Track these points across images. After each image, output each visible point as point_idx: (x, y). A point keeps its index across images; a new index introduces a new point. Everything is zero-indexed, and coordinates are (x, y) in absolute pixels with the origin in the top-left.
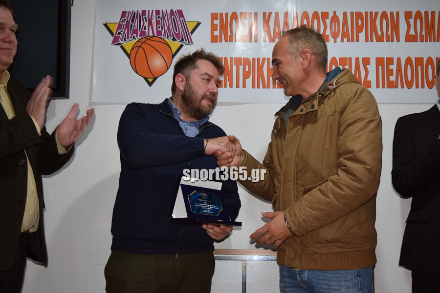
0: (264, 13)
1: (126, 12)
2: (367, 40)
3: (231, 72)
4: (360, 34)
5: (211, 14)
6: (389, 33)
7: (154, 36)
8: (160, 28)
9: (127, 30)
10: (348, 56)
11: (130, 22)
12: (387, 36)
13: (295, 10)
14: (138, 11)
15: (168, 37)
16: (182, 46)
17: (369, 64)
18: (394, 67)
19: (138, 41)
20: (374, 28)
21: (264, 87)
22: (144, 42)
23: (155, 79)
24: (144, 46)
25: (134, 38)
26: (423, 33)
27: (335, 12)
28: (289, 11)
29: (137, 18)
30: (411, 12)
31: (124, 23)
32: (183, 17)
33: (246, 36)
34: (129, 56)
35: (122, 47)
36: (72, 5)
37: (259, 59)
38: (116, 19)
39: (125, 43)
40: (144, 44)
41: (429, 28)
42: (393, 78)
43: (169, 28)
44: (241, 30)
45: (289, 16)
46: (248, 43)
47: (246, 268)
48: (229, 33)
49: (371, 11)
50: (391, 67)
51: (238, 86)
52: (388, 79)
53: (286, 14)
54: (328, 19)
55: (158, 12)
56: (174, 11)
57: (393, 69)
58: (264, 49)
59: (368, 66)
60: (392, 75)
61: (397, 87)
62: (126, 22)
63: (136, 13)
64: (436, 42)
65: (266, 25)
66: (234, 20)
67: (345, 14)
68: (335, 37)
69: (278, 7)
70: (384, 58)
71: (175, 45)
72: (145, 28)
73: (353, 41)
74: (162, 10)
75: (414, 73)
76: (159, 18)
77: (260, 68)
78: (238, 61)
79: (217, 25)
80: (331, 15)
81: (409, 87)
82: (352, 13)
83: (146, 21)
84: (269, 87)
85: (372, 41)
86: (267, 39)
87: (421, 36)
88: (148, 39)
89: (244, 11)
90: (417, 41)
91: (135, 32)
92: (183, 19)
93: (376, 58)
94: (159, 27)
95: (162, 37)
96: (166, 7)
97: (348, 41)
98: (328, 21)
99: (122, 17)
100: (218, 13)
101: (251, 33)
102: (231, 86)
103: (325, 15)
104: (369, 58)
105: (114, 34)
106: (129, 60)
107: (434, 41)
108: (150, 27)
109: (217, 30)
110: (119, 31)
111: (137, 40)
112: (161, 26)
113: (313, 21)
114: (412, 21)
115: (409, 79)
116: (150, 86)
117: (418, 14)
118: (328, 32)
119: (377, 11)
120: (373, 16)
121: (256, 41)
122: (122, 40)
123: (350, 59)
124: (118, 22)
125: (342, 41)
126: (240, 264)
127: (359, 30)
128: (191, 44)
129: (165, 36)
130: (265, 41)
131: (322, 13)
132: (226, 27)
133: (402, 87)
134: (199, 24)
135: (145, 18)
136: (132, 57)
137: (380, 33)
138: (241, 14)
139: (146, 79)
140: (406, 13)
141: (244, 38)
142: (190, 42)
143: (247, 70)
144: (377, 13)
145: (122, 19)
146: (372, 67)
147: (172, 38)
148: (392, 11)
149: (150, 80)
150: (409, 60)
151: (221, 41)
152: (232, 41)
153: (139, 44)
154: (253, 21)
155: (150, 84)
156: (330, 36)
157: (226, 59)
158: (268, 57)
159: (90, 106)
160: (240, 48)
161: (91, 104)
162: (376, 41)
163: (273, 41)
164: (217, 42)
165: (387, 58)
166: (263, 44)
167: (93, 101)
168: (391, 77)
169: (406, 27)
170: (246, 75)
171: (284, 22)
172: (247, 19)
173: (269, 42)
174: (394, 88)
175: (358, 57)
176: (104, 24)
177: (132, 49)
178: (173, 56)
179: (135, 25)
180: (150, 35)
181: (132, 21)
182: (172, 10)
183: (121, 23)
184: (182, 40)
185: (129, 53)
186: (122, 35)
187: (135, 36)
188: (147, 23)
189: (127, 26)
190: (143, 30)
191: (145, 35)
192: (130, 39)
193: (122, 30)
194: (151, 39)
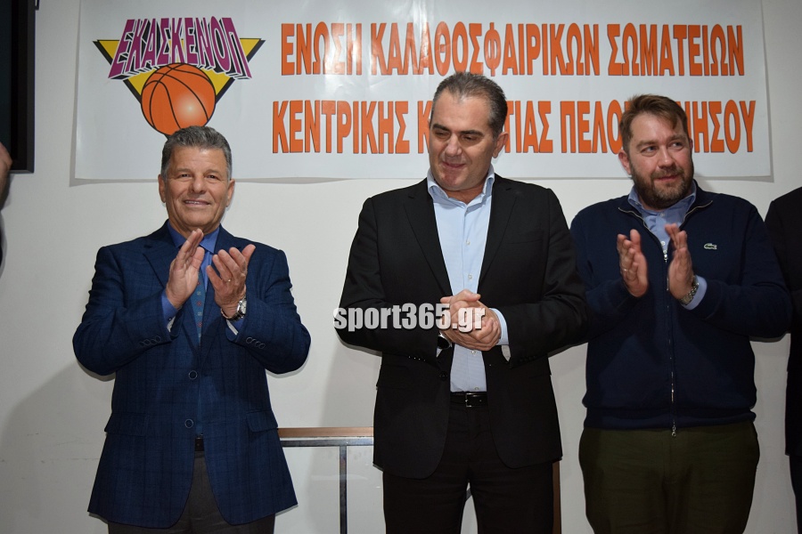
0: (372, 25)
1: (133, 21)
2: (545, 73)
3: (317, 125)
4: (534, 61)
5: (283, 24)
6: (583, 60)
7: (183, 63)
8: (194, 49)
9: (135, 52)
10: (514, 99)
11: (141, 39)
12: (579, 65)
13: (425, 21)
14: (154, 20)
15: (208, 65)
16: (231, 81)
17: (550, 113)
18: (590, 117)
19: (155, 72)
20: (557, 52)
21: (373, 151)
22: (166, 74)
24: (166, 80)
25: (148, 66)
26: (638, 61)
27: (492, 25)
28: (415, 22)
29: (153, 31)
30: (618, 26)
31: (129, 40)
32: (233, 30)
33: (342, 64)
34: (139, 98)
35: (127, 83)
36: (37, 8)
37: (364, 104)
38: (117, 33)
39: (132, 76)
40: (165, 76)
41: (648, 52)
42: (588, 136)
43: (208, 49)
44: (333, 54)
45: (415, 31)
46: (346, 76)
47: (345, 459)
48: (313, 60)
49: (552, 23)
50: (585, 117)
51: (329, 150)
52: (581, 137)
53: (410, 27)
54: (480, 35)
55: (189, 22)
56: (218, 20)
57: (588, 122)
58: (372, 87)
59: (547, 115)
60: (588, 131)
61: (595, 151)
62: (133, 38)
63: (151, 22)
64: (658, 76)
65: (375, 46)
66: (321, 37)
67: (509, 27)
68: (492, 68)
69: (395, 14)
70: (573, 102)
71: (219, 79)
72: (167, 50)
73: (522, 73)
74: (197, 19)
76: (191, 31)
77: (367, 119)
78: (329, 107)
79: (292, 44)
80: (485, 29)
82: (520, 26)
84: (381, 152)
85: (554, 73)
86: (379, 69)
87: (635, 66)
88: (172, 69)
89: (339, 21)
90: (628, 75)
91: (150, 56)
92: (233, 33)
93: (561, 103)
94: (192, 48)
95: (198, 65)
96: (203, 13)
97: (515, 73)
98: (481, 40)
99: (126, 30)
100: (293, 25)
101: (350, 59)
102: (317, 150)
103: (476, 29)
104: (549, 102)
105: (114, 59)
106: (139, 104)
107: (655, 74)
108: (177, 47)
109: (292, 54)
110: (121, 54)
111: (151, 71)
112: (195, 46)
113: (455, 39)
114: (619, 40)
115: (616, 137)
117: (630, 28)
118: (481, 58)
119: (562, 23)
120: (555, 32)
121: (359, 73)
122: (127, 70)
123: (518, 103)
124: (120, 39)
125: (505, 73)
126: (336, 451)
127: (533, 54)
128: (247, 76)
129: (203, 63)
130: (374, 73)
131: (471, 25)
132: (308, 48)
133: (604, 151)
134: (261, 43)
135: (168, 31)
136: (146, 99)
137: (566, 60)
138: (333, 25)
140: (609, 26)
141: (338, 67)
142: (246, 74)
143: (344, 122)
144: (561, 27)
145: (127, 33)
146: (554, 117)
147: (215, 67)
148: (587, 23)
150: (614, 106)
151: (299, 72)
152: (319, 73)
153: (157, 77)
154: (354, 39)
156: (485, 65)
157: (308, 103)
158: (381, 100)
159: (71, 185)
160: (332, 85)
161: (74, 182)
162: (562, 74)
163: (387, 72)
164: (293, 74)
165: (578, 102)
166: (370, 77)
167: (77, 176)
168: (585, 134)
169: (610, 50)
170: (343, 132)
171: (407, 40)
172: (343, 35)
173: (382, 74)
174: (590, 152)
175: (530, 100)
176: (95, 42)
177: (145, 86)
178: (218, 97)
179: (151, 43)
180: (176, 61)
181: (145, 37)
182: (213, 19)
183: (125, 40)
184: (233, 70)
185: (140, 93)
186: (127, 61)
187: (151, 63)
188: (171, 39)
189: (136, 46)
190: (164, 53)
191: (167, 62)
192: (140, 68)
193: (126, 52)
194: (178, 68)
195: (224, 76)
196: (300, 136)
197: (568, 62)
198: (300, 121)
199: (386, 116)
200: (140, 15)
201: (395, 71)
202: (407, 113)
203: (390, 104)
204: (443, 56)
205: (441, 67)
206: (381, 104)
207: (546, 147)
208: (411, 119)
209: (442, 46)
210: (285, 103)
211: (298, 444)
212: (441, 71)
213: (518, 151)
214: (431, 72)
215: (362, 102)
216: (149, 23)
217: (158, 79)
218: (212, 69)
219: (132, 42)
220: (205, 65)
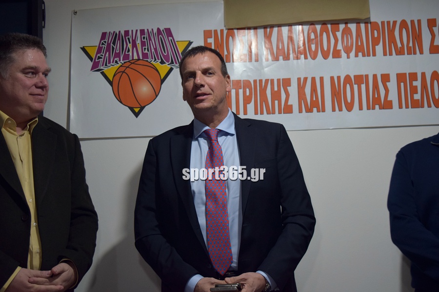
0: (264, 28)
1: (106, 33)
2: (385, 54)
3: (230, 97)
4: (376, 47)
5: (204, 31)
6: (411, 45)
7: (139, 59)
8: (146, 50)
9: (108, 53)
10: (364, 74)
11: (112, 44)
12: (409, 48)
14: (120, 32)
15: (155, 60)
16: (171, 69)
17: (389, 81)
18: (418, 83)
19: (121, 66)
20: (392, 40)
21: (268, 113)
22: (128, 67)
23: (142, 108)
24: (128, 71)
25: (116, 62)
27: (346, 24)
29: (119, 39)
30: (434, 20)
31: (104, 46)
32: (172, 36)
33: (245, 55)
34: (111, 83)
35: (103, 74)
36: (44, 27)
37: (261, 81)
38: (95, 41)
39: (106, 69)
40: (128, 68)
42: (417, 97)
43: (156, 49)
44: (239, 48)
45: (294, 31)
46: (248, 64)
48: (226, 53)
49: (388, 20)
50: (415, 83)
51: (238, 113)
52: (412, 97)
53: (290, 28)
55: (142, 32)
56: (162, 30)
57: (416, 87)
58: (266, 69)
59: (388, 83)
60: (417, 93)
61: (422, 106)
62: (106, 44)
63: (118, 33)
65: (267, 42)
66: (231, 37)
67: (358, 25)
68: (348, 51)
71: (163, 69)
72: (129, 51)
73: (369, 55)
74: (148, 30)
76: (144, 38)
77: (263, 91)
78: (237, 84)
79: (211, 43)
80: (342, 27)
81: (438, 106)
82: (366, 24)
84: (274, 113)
85: (391, 54)
86: (270, 58)
88: (132, 63)
91: (117, 55)
92: (171, 38)
93: (397, 74)
94: (145, 49)
95: (149, 60)
96: (152, 25)
97: (364, 55)
98: (339, 34)
100: (211, 31)
101: (251, 52)
103: (335, 27)
104: (389, 75)
105: (94, 58)
106: (111, 88)
108: (135, 49)
110: (98, 55)
111: (119, 65)
112: (147, 47)
113: (321, 35)
114: (436, 30)
115: (437, 97)
116: (137, 116)
118: (340, 47)
119: (395, 20)
120: (390, 27)
121: (257, 60)
122: (103, 65)
123: (367, 76)
124: (98, 45)
127: (376, 42)
129: (152, 58)
130: (267, 60)
131: (332, 25)
132: (222, 45)
133: (429, 106)
134: (190, 43)
135: (129, 39)
136: (115, 84)
137: (399, 45)
138: (238, 30)
139: (132, 109)
140: (429, 20)
141: (242, 57)
143: (248, 94)
144: (395, 22)
145: (102, 41)
146: (392, 85)
147: (160, 61)
148: (412, 19)
149: (137, 110)
150: (435, 75)
152: (230, 62)
153: (122, 69)
154: (253, 38)
155: (137, 115)
156: (342, 52)
158: (272, 78)
160: (239, 69)
162: (396, 55)
163: (276, 59)
165: (409, 74)
166: (264, 63)
168: (415, 95)
169: (430, 37)
170: (247, 101)
171: (288, 37)
172: (245, 36)
173: (272, 61)
174: (419, 108)
175: (375, 73)
176: (81, 48)
177: (114, 75)
178: (163, 81)
179: (118, 47)
180: (135, 58)
181: (114, 43)
182: (158, 29)
183: (101, 46)
184: (172, 63)
185: (111, 80)
186: (102, 59)
187: (118, 60)
188: (131, 44)
189: (108, 49)
190: (127, 53)
191: (129, 59)
192: (111, 64)
193: (102, 54)
194: (136, 63)
195: (167, 66)
197: (401, 46)
199: (276, 89)
200: (110, 29)
201: (281, 58)
202: (290, 86)
203: (278, 80)
204: (313, 47)
205: (312, 54)
206: (272, 81)
207: (388, 105)
208: (293, 90)
209: (313, 39)
212: (312, 56)
213: (368, 108)
214: (306, 58)
215: (259, 80)
216: (116, 34)
217: (123, 71)
218: (158, 62)
219: (106, 47)
220: (154, 60)
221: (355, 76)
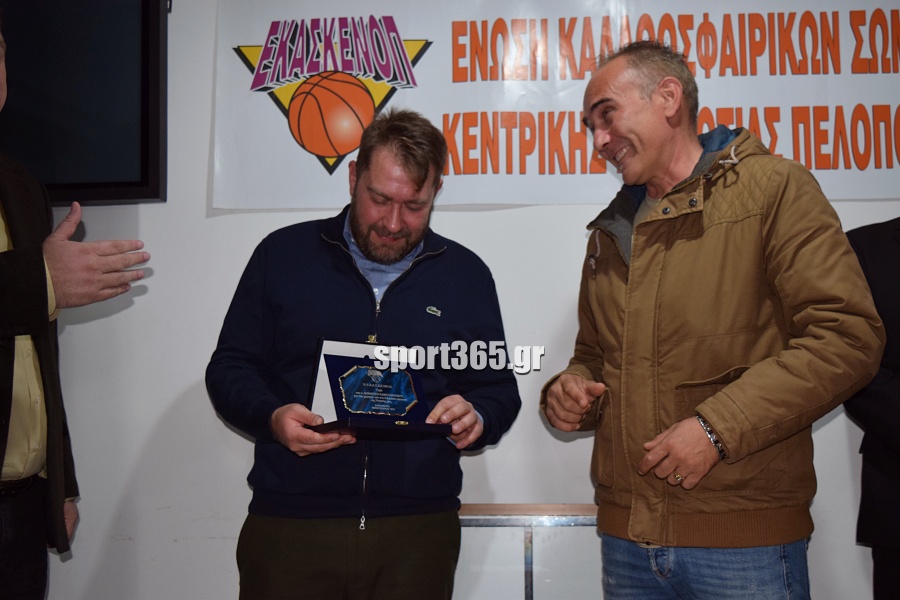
0: (560, 20)
1: (278, 23)
2: (773, 72)
3: (495, 141)
4: (758, 58)
5: (454, 23)
6: (819, 56)
7: (336, 71)
8: (350, 54)
9: (281, 59)
10: (733, 105)
11: (288, 44)
12: (815, 62)
13: (624, 13)
14: (303, 21)
15: (365, 73)
16: (393, 90)
17: (778, 120)
18: (829, 126)
19: (305, 82)
20: (787, 46)
21: (563, 171)
22: (316, 85)
23: (340, 159)
24: (316, 91)
25: (296, 75)
26: (889, 55)
27: (706, 16)
28: (612, 14)
29: (301, 34)
30: (862, 13)
31: (274, 46)
32: (395, 30)
33: (525, 67)
34: (286, 112)
35: (272, 95)
36: (170, 10)
37: (551, 114)
38: (258, 37)
39: (277, 87)
42: (827, 149)
43: (366, 54)
44: (513, 56)
45: (612, 26)
46: (530, 83)
47: (531, 542)
48: (490, 63)
49: (781, 11)
50: (823, 125)
51: (509, 171)
52: (818, 149)
53: (606, 21)
54: (692, 28)
55: (343, 22)
56: (377, 19)
57: (826, 132)
58: (561, 94)
59: (776, 125)
60: (826, 142)
61: (836, 167)
62: (278, 43)
63: (299, 24)
65: (564, 45)
66: (500, 36)
67: (727, 18)
68: (707, 65)
69: (589, 8)
71: (379, 89)
72: (318, 56)
73: (744, 73)
74: (353, 19)
75: (872, 138)
76: (346, 33)
77: (555, 133)
78: (509, 119)
79: (464, 45)
80: (698, 21)
81: (862, 164)
82: (741, 17)
83: (320, 41)
84: (573, 171)
85: (783, 72)
86: (568, 73)
87: (885, 61)
88: (324, 78)
89: (520, 17)
90: (876, 72)
91: (298, 63)
92: (394, 34)
93: (793, 109)
94: (347, 52)
95: (354, 73)
96: (360, 12)
97: (735, 73)
98: (692, 35)
99: (270, 35)
100: (465, 23)
101: (534, 62)
102: (496, 171)
103: (686, 21)
104: (778, 109)
105: (256, 68)
106: (286, 120)
108: (329, 52)
109: (465, 57)
110: (265, 62)
111: (302, 79)
112: (350, 50)
113: (661, 33)
114: (865, 30)
115: (862, 149)
116: (331, 172)
117: (878, 15)
118: (693, 57)
119: (793, 11)
120: (785, 23)
121: (545, 78)
122: (272, 80)
123: (739, 111)
124: (264, 44)
125: (722, 73)
126: (520, 533)
127: (757, 50)
128: (411, 85)
129: (360, 70)
130: (563, 77)
131: (680, 17)
132: (484, 49)
133: (848, 166)
134: (428, 44)
135: (318, 34)
136: (294, 114)
137: (799, 57)
138: (514, 22)
139: (322, 159)
140: (852, 13)
141: (520, 71)
142: (411, 82)
143: (528, 137)
144: (792, 16)
145: (272, 38)
146: (784, 128)
147: (374, 74)
148: (823, 10)
149: (331, 161)
150: (860, 111)
151: (473, 79)
152: (497, 79)
153: (307, 88)
154: (539, 37)
155: (331, 169)
156: (698, 67)
157: (484, 115)
158: (572, 110)
159: (209, 215)
160: (513, 92)
161: (212, 212)
162: (793, 74)
163: (579, 75)
164: (466, 80)
165: (814, 108)
166: (559, 82)
167: (215, 206)
168: (823, 146)
169: (853, 43)
170: (526, 148)
171: (602, 37)
172: (525, 33)
173: (573, 79)
174: (829, 168)
175: (754, 106)
176: (235, 49)
177: (292, 99)
178: (378, 111)
179: (299, 48)
180: (329, 69)
181: (292, 41)
182: (372, 18)
183: (269, 46)
184: (395, 78)
185: (287, 107)
186: (272, 70)
187: (299, 72)
188: (323, 44)
189: (282, 52)
190: (314, 60)
191: (318, 70)
192: (287, 78)
193: (270, 60)
194: (331, 77)
195: (385, 85)
196: (475, 154)
197: (801, 58)
198: (475, 137)
199: (578, 129)
200: (287, 15)
206: (572, 115)
210: (457, 116)
211: (474, 523)
215: (549, 113)
216: (297, 25)
217: (308, 91)
218: (371, 77)
219: (278, 47)
220: (362, 73)
221: (718, 110)
